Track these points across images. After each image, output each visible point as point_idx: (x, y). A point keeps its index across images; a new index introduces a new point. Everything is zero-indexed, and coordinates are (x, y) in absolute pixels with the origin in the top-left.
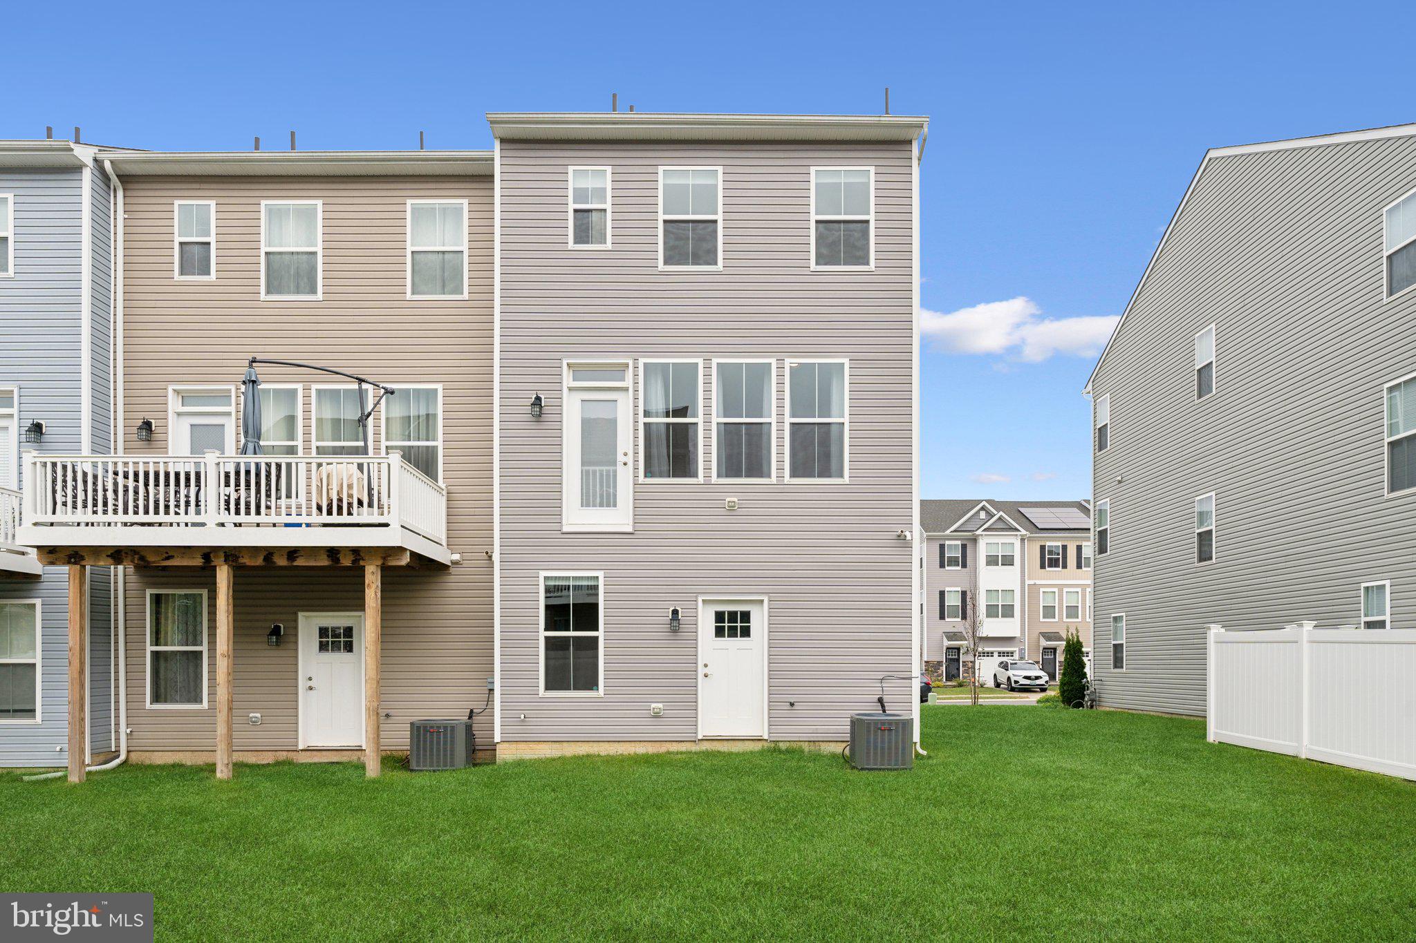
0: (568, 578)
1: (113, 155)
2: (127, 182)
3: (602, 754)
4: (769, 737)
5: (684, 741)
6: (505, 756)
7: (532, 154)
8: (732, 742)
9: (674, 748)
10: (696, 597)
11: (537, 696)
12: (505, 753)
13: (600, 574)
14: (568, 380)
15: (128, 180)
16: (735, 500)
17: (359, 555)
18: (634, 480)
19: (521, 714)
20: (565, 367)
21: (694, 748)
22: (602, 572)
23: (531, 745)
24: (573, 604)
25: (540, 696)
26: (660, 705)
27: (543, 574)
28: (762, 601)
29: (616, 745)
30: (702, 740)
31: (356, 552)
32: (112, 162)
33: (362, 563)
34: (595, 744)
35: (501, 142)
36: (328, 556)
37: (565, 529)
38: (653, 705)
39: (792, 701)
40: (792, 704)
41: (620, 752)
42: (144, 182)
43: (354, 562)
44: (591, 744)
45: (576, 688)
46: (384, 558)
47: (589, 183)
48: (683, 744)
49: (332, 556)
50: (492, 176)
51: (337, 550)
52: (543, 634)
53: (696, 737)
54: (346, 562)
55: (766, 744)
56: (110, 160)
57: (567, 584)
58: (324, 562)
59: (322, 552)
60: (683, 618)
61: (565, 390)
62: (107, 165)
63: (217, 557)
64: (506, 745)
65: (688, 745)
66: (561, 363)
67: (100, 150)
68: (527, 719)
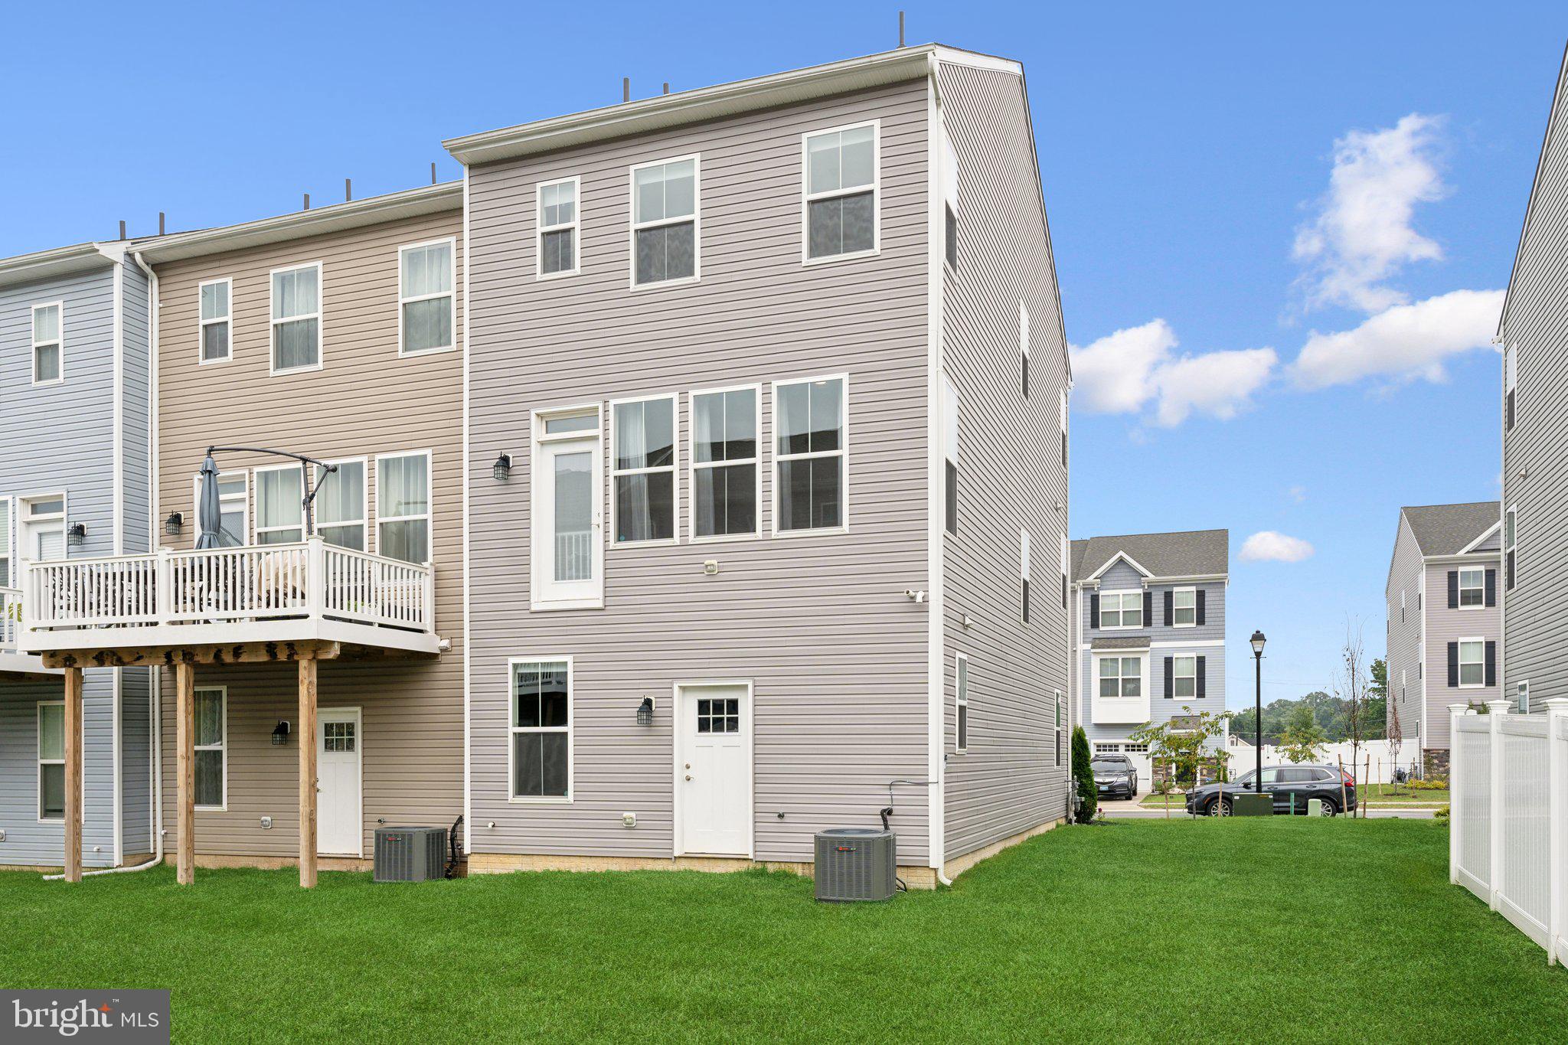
0: (536, 665)
1: (141, 247)
2: (161, 270)
3: (573, 871)
4: (755, 856)
5: (660, 858)
6: (475, 870)
7: (501, 176)
8: (713, 861)
9: (650, 866)
10: (672, 683)
11: (506, 802)
12: (476, 867)
13: (569, 659)
14: (538, 432)
15: (159, 268)
16: (714, 562)
17: (293, 649)
18: (605, 546)
19: (490, 822)
20: (533, 417)
21: (672, 867)
22: (571, 656)
23: (502, 858)
24: (542, 694)
25: (509, 802)
26: (633, 815)
27: (512, 660)
28: (746, 686)
29: (588, 860)
30: (680, 857)
31: (291, 645)
32: (142, 254)
33: (296, 658)
34: (566, 859)
35: (470, 169)
36: (267, 651)
37: (534, 608)
38: (626, 814)
39: (781, 812)
40: (781, 816)
41: (592, 869)
42: (175, 268)
43: (290, 656)
44: (562, 859)
45: (547, 793)
46: (315, 652)
47: (556, 200)
48: (659, 862)
49: (270, 652)
50: (461, 209)
51: (274, 645)
52: (513, 729)
53: (672, 853)
54: (282, 657)
55: (752, 865)
56: (140, 252)
57: (536, 671)
58: (263, 657)
59: (262, 647)
60: (657, 709)
61: (534, 447)
62: (138, 257)
63: (176, 656)
64: (476, 857)
65: (665, 862)
66: (530, 414)
67: (132, 244)
68: (496, 828)
